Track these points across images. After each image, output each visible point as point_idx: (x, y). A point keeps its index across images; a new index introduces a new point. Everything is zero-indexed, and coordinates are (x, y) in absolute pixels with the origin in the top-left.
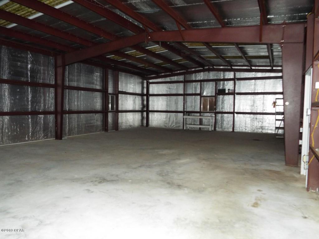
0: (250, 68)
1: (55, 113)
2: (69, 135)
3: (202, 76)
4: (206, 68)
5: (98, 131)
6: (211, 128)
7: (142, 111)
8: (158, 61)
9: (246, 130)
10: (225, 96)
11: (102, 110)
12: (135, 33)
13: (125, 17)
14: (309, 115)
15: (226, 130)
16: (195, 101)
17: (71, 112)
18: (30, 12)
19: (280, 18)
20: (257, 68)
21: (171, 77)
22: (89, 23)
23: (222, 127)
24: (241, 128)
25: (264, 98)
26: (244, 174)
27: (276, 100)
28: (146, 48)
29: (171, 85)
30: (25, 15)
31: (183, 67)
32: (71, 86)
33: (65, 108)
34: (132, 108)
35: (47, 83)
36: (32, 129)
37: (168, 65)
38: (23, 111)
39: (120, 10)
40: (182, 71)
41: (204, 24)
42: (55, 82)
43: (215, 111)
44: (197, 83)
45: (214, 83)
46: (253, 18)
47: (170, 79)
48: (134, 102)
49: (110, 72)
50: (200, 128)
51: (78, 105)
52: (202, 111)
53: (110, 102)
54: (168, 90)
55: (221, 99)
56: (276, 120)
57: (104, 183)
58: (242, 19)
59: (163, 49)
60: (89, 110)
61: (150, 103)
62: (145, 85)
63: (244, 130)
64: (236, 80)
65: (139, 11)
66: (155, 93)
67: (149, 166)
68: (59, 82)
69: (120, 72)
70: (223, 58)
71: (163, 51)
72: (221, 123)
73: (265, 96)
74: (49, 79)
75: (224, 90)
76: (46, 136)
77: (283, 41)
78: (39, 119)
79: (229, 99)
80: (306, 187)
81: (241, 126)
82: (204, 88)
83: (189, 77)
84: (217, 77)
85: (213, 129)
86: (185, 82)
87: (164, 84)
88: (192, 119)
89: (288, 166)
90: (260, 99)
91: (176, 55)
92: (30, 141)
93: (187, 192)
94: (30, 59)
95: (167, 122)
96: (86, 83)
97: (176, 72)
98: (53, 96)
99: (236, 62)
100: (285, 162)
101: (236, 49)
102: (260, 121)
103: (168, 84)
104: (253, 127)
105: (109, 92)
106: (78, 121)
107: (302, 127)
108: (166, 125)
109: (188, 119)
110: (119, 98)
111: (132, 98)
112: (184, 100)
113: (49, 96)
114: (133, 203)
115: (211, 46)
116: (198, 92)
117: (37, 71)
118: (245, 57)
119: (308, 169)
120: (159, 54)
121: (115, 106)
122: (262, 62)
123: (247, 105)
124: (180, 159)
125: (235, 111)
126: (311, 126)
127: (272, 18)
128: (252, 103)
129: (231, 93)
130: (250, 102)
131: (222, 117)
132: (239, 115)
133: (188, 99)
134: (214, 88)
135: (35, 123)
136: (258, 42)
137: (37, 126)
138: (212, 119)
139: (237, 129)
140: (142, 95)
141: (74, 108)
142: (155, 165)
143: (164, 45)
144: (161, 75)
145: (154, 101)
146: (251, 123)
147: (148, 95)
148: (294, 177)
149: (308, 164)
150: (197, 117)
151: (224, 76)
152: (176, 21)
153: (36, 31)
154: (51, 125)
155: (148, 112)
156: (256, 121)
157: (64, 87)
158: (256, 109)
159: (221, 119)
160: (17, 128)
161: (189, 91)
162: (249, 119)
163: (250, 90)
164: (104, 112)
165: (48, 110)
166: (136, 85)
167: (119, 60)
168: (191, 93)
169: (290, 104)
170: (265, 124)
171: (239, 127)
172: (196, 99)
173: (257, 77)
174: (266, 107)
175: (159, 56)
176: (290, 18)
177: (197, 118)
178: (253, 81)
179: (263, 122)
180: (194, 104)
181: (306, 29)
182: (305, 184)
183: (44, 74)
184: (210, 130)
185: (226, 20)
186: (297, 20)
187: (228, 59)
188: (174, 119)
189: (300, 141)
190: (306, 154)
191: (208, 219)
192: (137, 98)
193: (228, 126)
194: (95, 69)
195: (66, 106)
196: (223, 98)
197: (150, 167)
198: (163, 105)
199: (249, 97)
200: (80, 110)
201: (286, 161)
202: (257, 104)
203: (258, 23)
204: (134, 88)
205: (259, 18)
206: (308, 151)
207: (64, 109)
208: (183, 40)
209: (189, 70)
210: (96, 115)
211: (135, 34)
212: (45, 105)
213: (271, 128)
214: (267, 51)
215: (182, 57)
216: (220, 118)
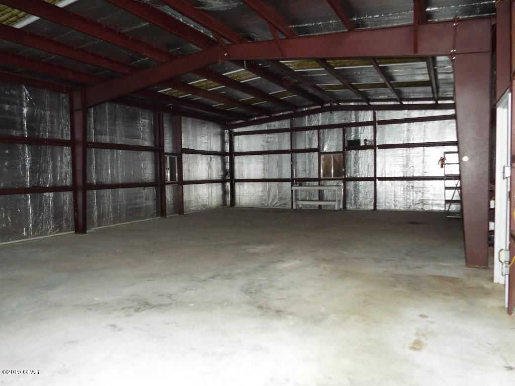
0: (399, 103)
1: (73, 188)
2: (100, 225)
3: (320, 119)
4: (326, 105)
5: (149, 217)
6: (338, 206)
7: (223, 181)
8: (246, 97)
9: (395, 206)
10: (360, 151)
11: (154, 181)
12: (202, 47)
13: (181, 20)
14: (507, 178)
15: (363, 208)
16: (310, 161)
17: (101, 186)
18: (16, 15)
19: (447, 10)
20: (411, 103)
21: (269, 123)
22: (121, 32)
23: (355, 204)
24: (387, 204)
25: (424, 153)
26: (394, 286)
27: (444, 156)
28: (224, 74)
29: (270, 135)
30: (7, 21)
31: (287, 105)
32: (100, 142)
33: (91, 180)
34: (205, 176)
35: (57, 138)
36: (34, 217)
37: (264, 103)
38: (17, 187)
39: (171, 7)
40: (286, 113)
41: (318, 28)
42: (71, 137)
43: (344, 177)
44: (313, 131)
45: (341, 130)
46: (401, 13)
47: (268, 126)
48: (210, 167)
49: (166, 117)
50: (320, 206)
51: (112, 174)
52: (322, 177)
53: (168, 167)
54: (265, 144)
55: (353, 156)
56: (446, 188)
57: (144, 310)
58: (383, 15)
59: (252, 75)
60: (133, 181)
61: (236, 166)
62: (227, 138)
63: (393, 208)
64: (377, 124)
65: (204, 8)
66: (245, 150)
67: (229, 275)
68: (79, 136)
69: (183, 118)
70: (354, 88)
71: (252, 78)
72: (355, 196)
73: (427, 149)
74: (60, 131)
75: (358, 141)
76: (59, 228)
77: (455, 51)
78: (46, 200)
79: (365, 156)
80: (507, 306)
81: (388, 200)
82: (324, 139)
83: (298, 122)
84: (345, 119)
85: (341, 207)
86: (293, 130)
87: (258, 135)
88: (306, 191)
89: (470, 269)
90: (419, 155)
91: (274, 85)
92: (31, 237)
93: (292, 323)
94: (26, 99)
95: (266, 197)
96: (125, 137)
97: (277, 115)
98: (68, 160)
99: (376, 94)
100: (464, 260)
101: (375, 70)
102: (420, 192)
103: (265, 134)
104: (408, 201)
105: (165, 151)
106: (113, 201)
107: (494, 199)
108: (263, 202)
109: (300, 191)
110: (183, 159)
111: (206, 160)
112: (292, 161)
113: (62, 161)
114: (192, 349)
115: (332, 67)
116: (315, 146)
117: (38, 119)
118: (390, 84)
119: (509, 275)
120: (246, 85)
121: (177, 175)
122: (420, 93)
123: (396, 165)
124: (282, 261)
125: (378, 176)
126: (512, 197)
127: (435, 11)
128: (405, 161)
129: (369, 145)
130: (402, 160)
131: (355, 186)
132: (384, 181)
133: (297, 157)
134: (341, 138)
135: (39, 208)
136: (411, 54)
137: (42, 211)
138: (340, 191)
139: (381, 206)
140: (222, 154)
141: (107, 179)
142: (240, 274)
143: (252, 67)
144: (252, 119)
145: (243, 163)
146: (404, 195)
147: (232, 154)
148: (483, 288)
149: (509, 266)
150: (314, 188)
151: (357, 118)
152: (270, 23)
153: (31, 49)
154: (66, 209)
155: (233, 181)
156: (412, 192)
157: (87, 145)
158: (412, 171)
159: (355, 191)
160: (6, 217)
161: (301, 146)
162: (401, 189)
163: (401, 140)
164: (159, 183)
165: (60, 185)
166: (212, 138)
167: (180, 96)
168: (303, 148)
169: (470, 160)
170: (428, 196)
171: (385, 202)
172: (312, 157)
173: (411, 117)
174: (428, 168)
175: (246, 88)
176: (465, 11)
177: (315, 190)
178: (406, 124)
179: (425, 192)
180: (309, 166)
181: (494, 28)
182: (504, 300)
183: (52, 122)
184: (337, 208)
185: (355, 19)
186: (477, 14)
187: (362, 90)
188: (276, 193)
189: (491, 224)
190: (504, 248)
191: (330, 378)
192: (214, 160)
193: (366, 201)
194: (140, 113)
195: (92, 176)
196: (356, 155)
197: (230, 277)
198: (257, 170)
199: (400, 151)
200: (116, 182)
201: (466, 257)
202: (413, 162)
203: (411, 22)
204: (207, 143)
205: (412, 12)
206: (508, 243)
207: (88, 182)
208: (283, 56)
209: (299, 110)
210: (144, 189)
211: (201, 50)
212: (55, 176)
213: (438, 202)
214: (427, 72)
215: (285, 89)
216: (352, 189)
